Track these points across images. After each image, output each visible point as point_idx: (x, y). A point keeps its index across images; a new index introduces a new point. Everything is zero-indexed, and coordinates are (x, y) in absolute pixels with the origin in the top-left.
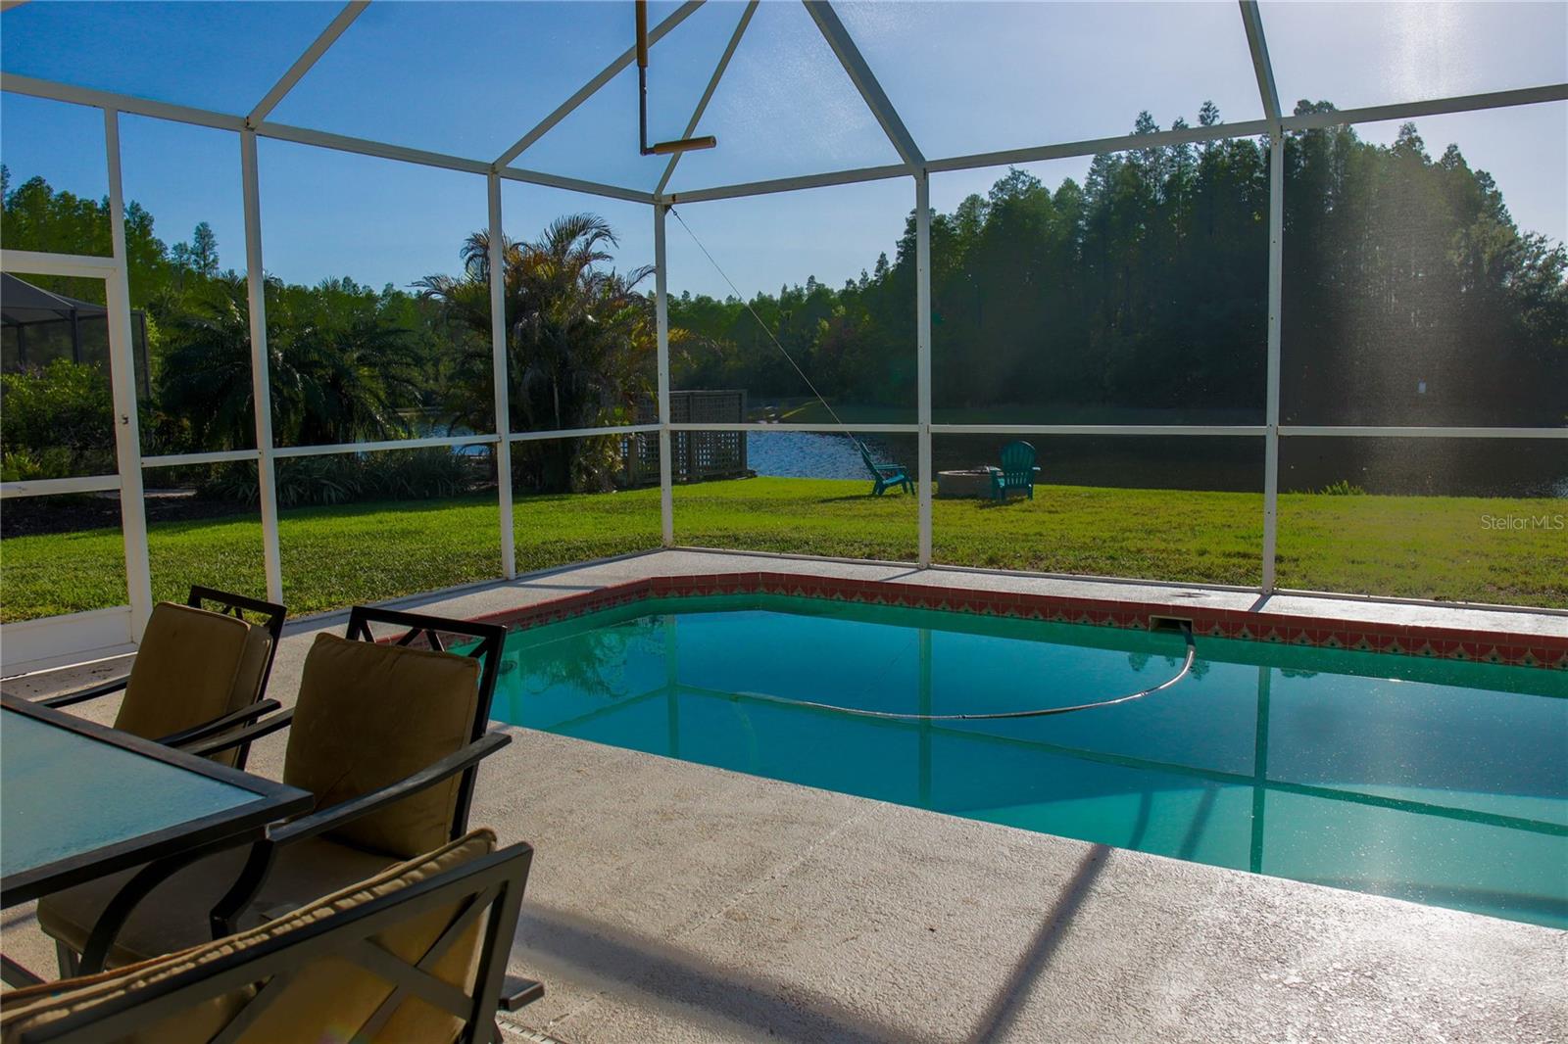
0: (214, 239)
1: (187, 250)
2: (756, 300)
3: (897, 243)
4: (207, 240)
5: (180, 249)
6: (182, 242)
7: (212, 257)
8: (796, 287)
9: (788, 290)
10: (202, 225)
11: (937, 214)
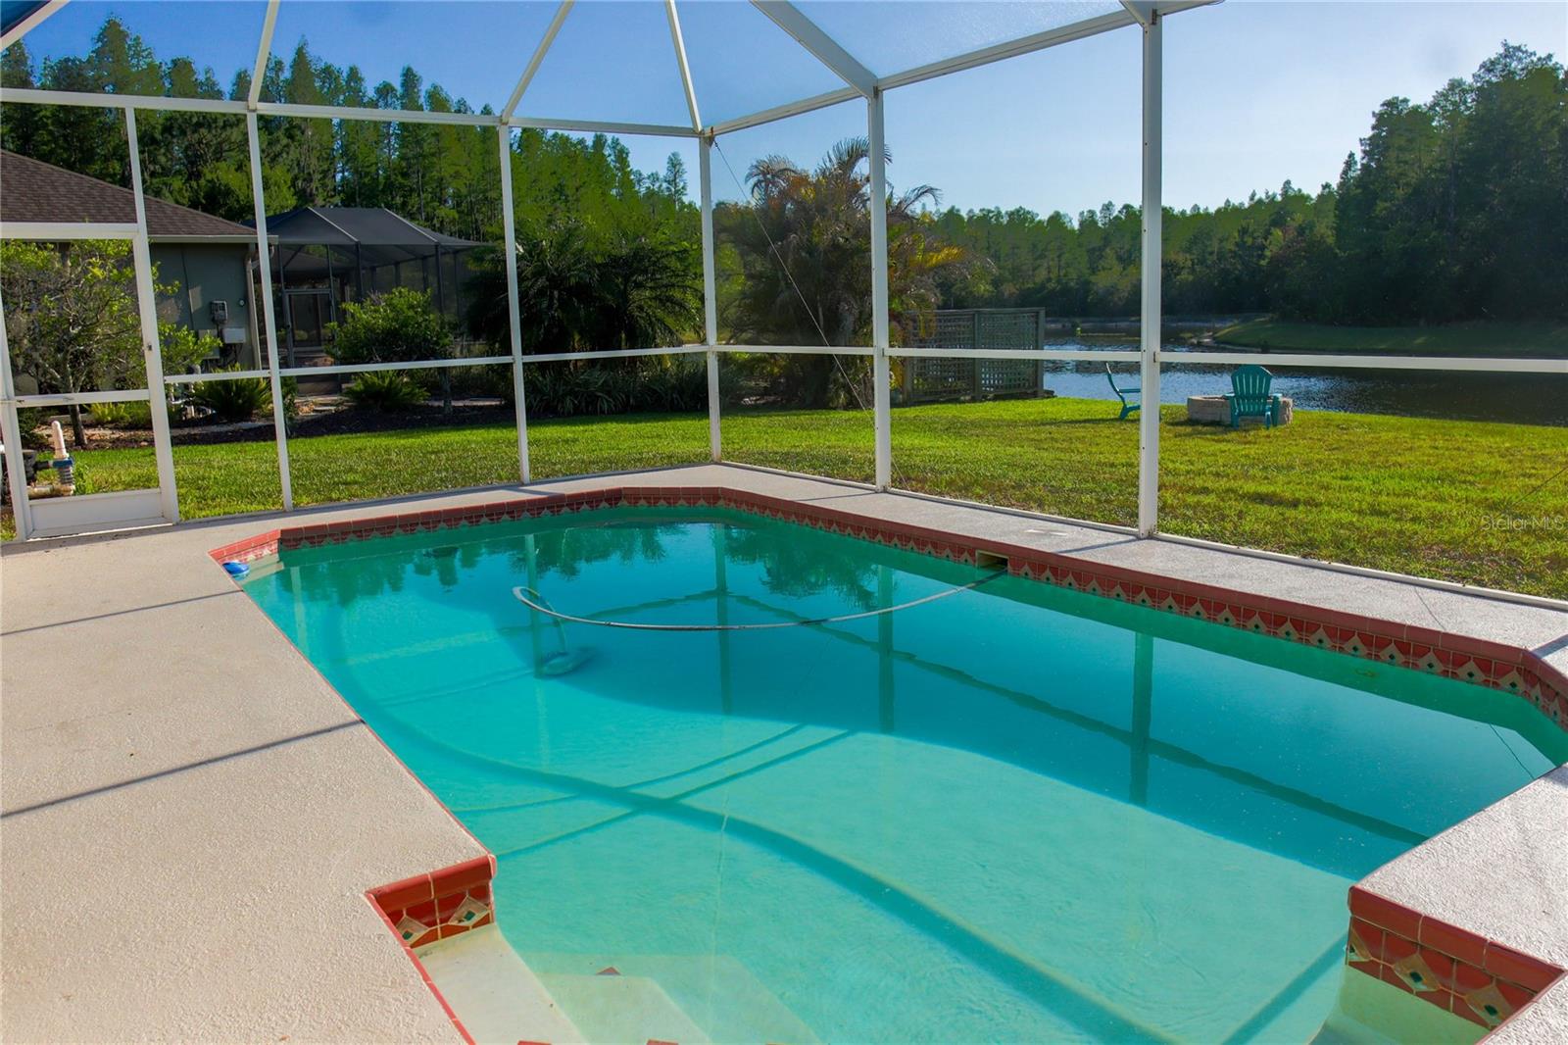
0: (684, 167)
1: (658, 179)
2: (1188, 212)
3: (1361, 140)
4: (678, 167)
5: (654, 177)
6: (654, 172)
7: (682, 184)
8: (1267, 193)
9: (1257, 198)
10: (673, 155)
11: (1410, 104)
